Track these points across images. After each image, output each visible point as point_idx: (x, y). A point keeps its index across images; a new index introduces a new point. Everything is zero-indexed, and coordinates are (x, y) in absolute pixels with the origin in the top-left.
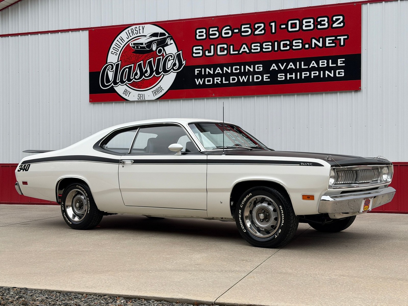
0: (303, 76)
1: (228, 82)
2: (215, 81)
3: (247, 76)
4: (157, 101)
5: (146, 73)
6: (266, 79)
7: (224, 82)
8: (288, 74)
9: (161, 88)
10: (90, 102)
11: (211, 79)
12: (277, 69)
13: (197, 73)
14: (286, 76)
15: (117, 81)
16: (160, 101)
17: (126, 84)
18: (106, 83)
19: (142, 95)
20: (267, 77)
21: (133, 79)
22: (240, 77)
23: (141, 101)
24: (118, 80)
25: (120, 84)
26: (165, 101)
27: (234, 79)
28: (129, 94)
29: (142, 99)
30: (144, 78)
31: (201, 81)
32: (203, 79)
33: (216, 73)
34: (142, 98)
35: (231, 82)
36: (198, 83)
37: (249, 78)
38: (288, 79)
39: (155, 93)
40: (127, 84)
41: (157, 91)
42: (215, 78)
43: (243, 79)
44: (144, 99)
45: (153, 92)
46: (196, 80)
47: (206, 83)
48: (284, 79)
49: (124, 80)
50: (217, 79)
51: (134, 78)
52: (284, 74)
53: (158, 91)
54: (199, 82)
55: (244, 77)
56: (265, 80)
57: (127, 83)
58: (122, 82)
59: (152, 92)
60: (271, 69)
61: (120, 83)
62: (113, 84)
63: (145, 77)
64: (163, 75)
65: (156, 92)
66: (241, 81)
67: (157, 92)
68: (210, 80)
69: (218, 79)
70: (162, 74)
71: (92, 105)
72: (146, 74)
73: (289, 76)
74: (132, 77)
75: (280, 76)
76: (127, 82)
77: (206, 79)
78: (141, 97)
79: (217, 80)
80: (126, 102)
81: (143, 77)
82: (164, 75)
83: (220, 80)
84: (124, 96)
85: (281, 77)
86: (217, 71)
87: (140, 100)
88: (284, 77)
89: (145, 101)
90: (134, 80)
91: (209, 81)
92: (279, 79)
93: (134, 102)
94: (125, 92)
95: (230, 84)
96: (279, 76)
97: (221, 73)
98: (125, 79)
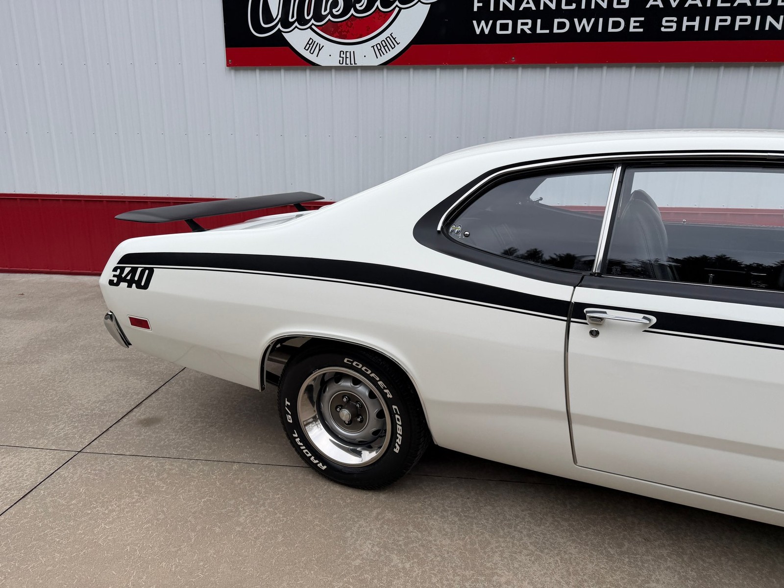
0: (718, 24)
1: (547, 31)
2: (519, 27)
3: (593, 20)
4: (382, 69)
5: (359, 3)
6: (635, 27)
7: (539, 31)
8: (685, 18)
9: (394, 39)
10: (227, 66)
11: (510, 22)
12: (661, 6)
13: (478, 7)
14: (679, 23)
15: (291, 20)
16: (388, 69)
17: (310, 27)
18: (265, 23)
19: (348, 54)
20: (638, 24)
21: (327, 15)
22: (576, 20)
23: (347, 68)
24: (293, 17)
25: (296, 27)
26: (400, 69)
27: (561, 26)
28: (320, 50)
29: (348, 62)
30: (352, 14)
31: (487, 26)
32: (491, 22)
33: (521, 9)
34: (348, 60)
35: (556, 31)
36: (478, 31)
37: (596, 24)
38: (684, 29)
39: (379, 49)
40: (313, 27)
41: (384, 45)
42: (520, 21)
43: (584, 25)
44: (353, 62)
45: (375, 47)
46: (475, 22)
47: (498, 32)
48: (674, 29)
49: (307, 18)
50: (523, 24)
51: (331, 13)
52: (675, 19)
53: (386, 45)
54: (481, 27)
55: (584, 21)
56: (631, 30)
57: (313, 24)
58: (302, 21)
59: (373, 47)
60: (648, 6)
61: (296, 24)
62: (279, 26)
63: (357, 11)
64: (397, 9)
65: (383, 49)
66: (579, 29)
67: (384, 47)
68: (508, 24)
69: (526, 24)
70: (397, 6)
71: (233, 72)
72: (358, 6)
73: (685, 23)
74: (325, 10)
75: (667, 21)
76: (313, 21)
77: (499, 22)
78: (346, 58)
79: (524, 26)
80: (311, 70)
81: (352, 11)
82: (400, 9)
83: (530, 26)
84: (306, 54)
85: (669, 24)
86: (524, 5)
87: (344, 64)
88: (674, 25)
89: (355, 68)
90: (329, 17)
91: (504, 27)
92: (663, 29)
93: (329, 69)
94: (310, 44)
95: (552, 37)
96: (664, 23)
97: (534, 8)
98: (308, 15)
